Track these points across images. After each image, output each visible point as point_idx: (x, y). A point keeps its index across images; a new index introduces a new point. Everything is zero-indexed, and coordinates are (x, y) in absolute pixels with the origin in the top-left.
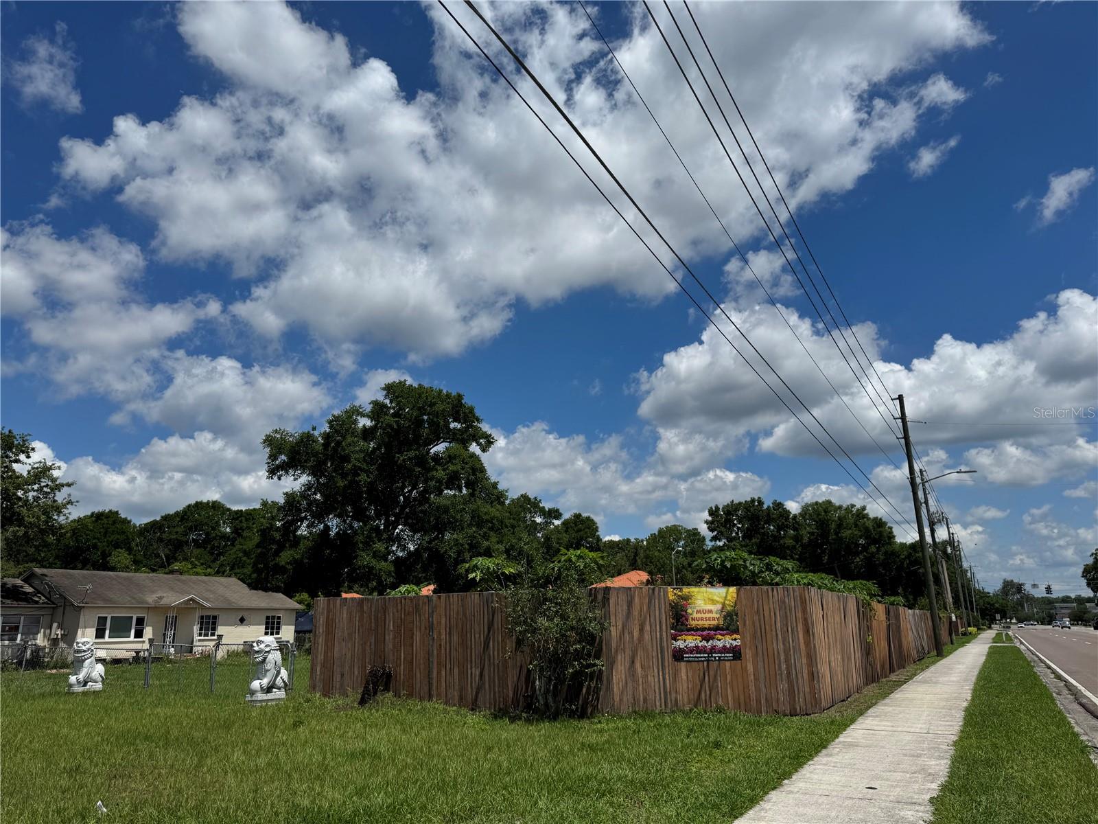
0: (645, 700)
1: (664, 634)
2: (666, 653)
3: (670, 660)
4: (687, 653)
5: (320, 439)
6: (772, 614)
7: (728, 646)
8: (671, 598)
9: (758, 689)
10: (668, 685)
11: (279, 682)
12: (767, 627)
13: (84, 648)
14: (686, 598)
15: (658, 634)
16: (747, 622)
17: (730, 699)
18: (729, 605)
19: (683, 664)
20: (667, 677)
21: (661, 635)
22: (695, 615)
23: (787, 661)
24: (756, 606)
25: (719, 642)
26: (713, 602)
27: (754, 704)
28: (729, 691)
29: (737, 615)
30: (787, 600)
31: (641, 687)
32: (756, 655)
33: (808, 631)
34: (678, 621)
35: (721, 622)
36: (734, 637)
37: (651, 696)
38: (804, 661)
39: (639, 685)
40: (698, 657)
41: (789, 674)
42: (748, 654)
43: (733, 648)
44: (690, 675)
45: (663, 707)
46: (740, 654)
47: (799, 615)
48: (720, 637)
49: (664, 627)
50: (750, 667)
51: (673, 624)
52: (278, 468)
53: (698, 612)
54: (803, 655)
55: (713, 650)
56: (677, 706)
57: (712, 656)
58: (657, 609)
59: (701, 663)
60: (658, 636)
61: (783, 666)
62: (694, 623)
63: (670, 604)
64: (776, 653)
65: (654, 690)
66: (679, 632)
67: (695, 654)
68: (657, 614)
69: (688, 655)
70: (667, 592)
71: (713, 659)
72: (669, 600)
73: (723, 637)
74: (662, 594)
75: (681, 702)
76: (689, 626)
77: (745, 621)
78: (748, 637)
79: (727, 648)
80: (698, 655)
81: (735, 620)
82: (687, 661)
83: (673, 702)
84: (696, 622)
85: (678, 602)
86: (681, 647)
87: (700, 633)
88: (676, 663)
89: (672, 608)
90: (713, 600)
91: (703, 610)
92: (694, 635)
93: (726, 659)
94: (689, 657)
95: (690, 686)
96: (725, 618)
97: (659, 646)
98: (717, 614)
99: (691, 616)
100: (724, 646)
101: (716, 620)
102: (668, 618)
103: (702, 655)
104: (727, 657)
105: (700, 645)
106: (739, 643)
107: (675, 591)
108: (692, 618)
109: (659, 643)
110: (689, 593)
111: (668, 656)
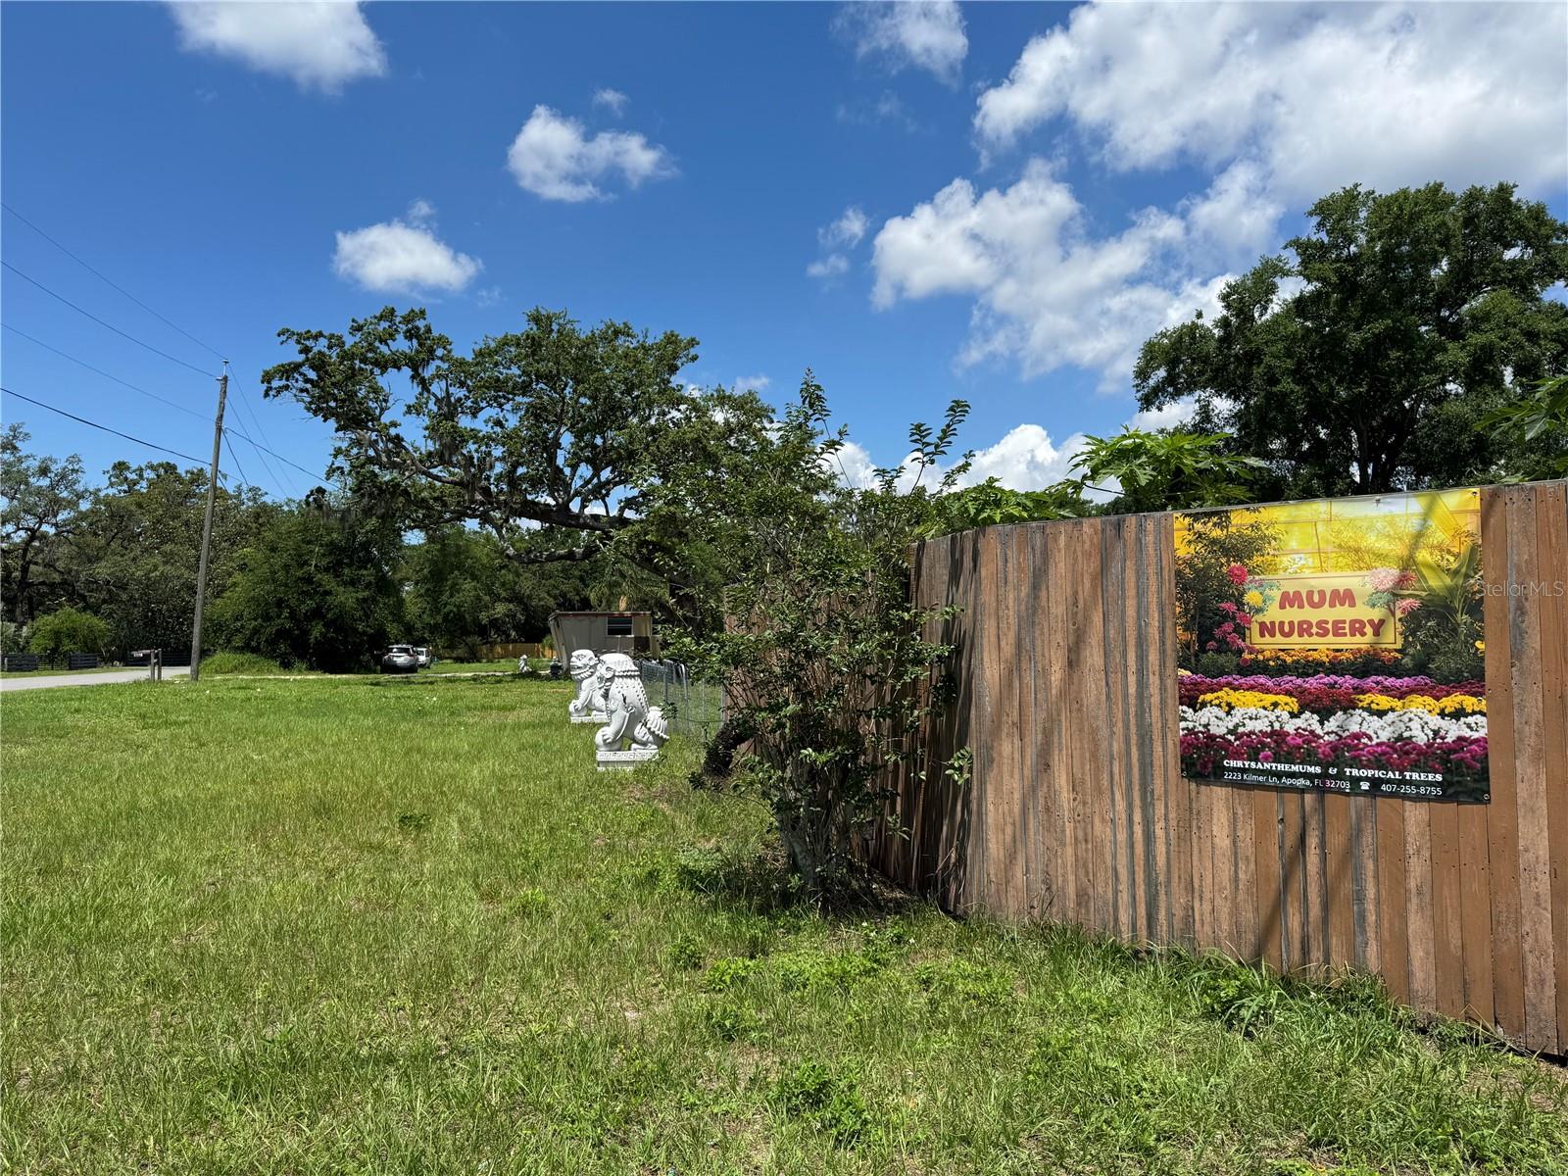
0: (1082, 897)
1: (1154, 681)
2: (1158, 748)
3: (1173, 773)
4: (1237, 756)
5: (1216, 331)
7: (1421, 739)
8: (1183, 551)
10: (1161, 860)
14: (1241, 550)
15: (1132, 679)
16: (1534, 642)
18: (1438, 569)
19: (1219, 793)
20: (1160, 833)
21: (1142, 685)
22: (1273, 614)
25: (1375, 722)
26: (1359, 556)
29: (1475, 608)
31: (1069, 850)
34: (1207, 634)
35: (1392, 639)
36: (1451, 702)
37: (1102, 888)
39: (1063, 844)
40: (1279, 775)
42: (1525, 782)
43: (1452, 749)
44: (1246, 833)
45: (1143, 932)
46: (1484, 775)
48: (1384, 701)
49: (1153, 657)
50: (1534, 838)
51: (1188, 645)
52: (1157, 391)
53: (1287, 600)
55: (1347, 750)
57: (1340, 776)
58: (1131, 592)
59: (1295, 797)
60: (1132, 690)
62: (1267, 645)
63: (1179, 574)
65: (1115, 870)
66: (1206, 673)
67: (1266, 759)
68: (1131, 612)
69: (1240, 764)
70: (1169, 534)
71: (1346, 786)
72: (1176, 560)
73: (1396, 703)
74: (1150, 539)
75: (1207, 928)
76: (1246, 656)
77: (1520, 634)
78: (1532, 704)
79: (1416, 747)
80: (1281, 767)
81: (1463, 629)
82: (1233, 784)
83: (1178, 924)
84: (1279, 638)
85: (1210, 566)
86: (1214, 730)
87: (1290, 681)
88: (1193, 786)
89: (1185, 589)
90: (1357, 551)
91: (1310, 594)
92: (1268, 691)
93: (1411, 790)
94: (1243, 770)
95: (1241, 876)
96: (1413, 622)
97: (1133, 721)
98: (1373, 606)
99: (1259, 618)
100: (1400, 738)
101: (1369, 630)
102: (1169, 624)
103: (1295, 768)
104: (1411, 783)
105: (1290, 727)
106: (1482, 733)
107: (1198, 526)
108: (1262, 625)
109: (1132, 710)
110: (1255, 527)
111: (1166, 757)
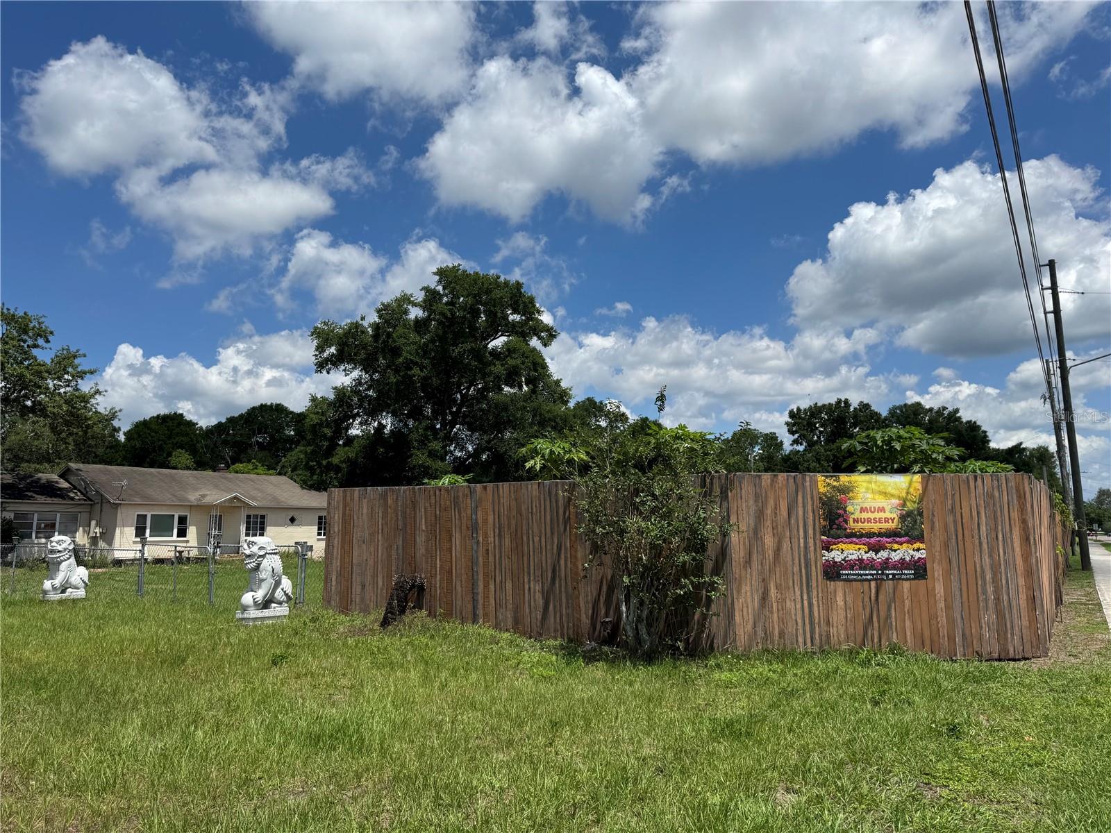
0: (782, 634)
1: (811, 542)
2: (813, 568)
3: (820, 578)
4: (846, 569)
5: (369, 329)
6: (975, 513)
7: (908, 559)
8: (822, 490)
9: (951, 621)
10: (816, 614)
11: (279, 594)
12: (966, 532)
13: (60, 548)
14: (846, 490)
15: (802, 541)
16: (937, 525)
17: (908, 634)
18: (911, 501)
19: (840, 584)
20: (815, 602)
21: (806, 543)
22: (858, 515)
23: (995, 580)
24: (950, 502)
25: (894, 554)
26: (886, 495)
27: (945, 642)
28: (908, 623)
29: (921, 514)
30: (997, 494)
31: (775, 615)
32: (948, 573)
33: (1028, 539)
34: (832, 522)
35: (897, 524)
36: (916, 546)
37: (790, 629)
38: (1022, 581)
39: (772, 613)
40: (861, 575)
41: (998, 599)
42: (936, 571)
43: (916, 562)
44: (850, 599)
45: (809, 644)
46: (925, 570)
47: (1015, 515)
48: (896, 546)
49: (811, 532)
50: (939, 589)
51: (825, 527)
52: (327, 360)
53: (862, 510)
54: (1019, 572)
55: (886, 564)
56: (829, 643)
57: (883, 574)
58: (801, 505)
59: (867, 583)
60: (802, 545)
61: (990, 589)
62: (858, 526)
63: (820, 498)
64: (978, 570)
65: (796, 620)
66: (833, 538)
67: (857, 570)
68: (801, 513)
69: (847, 572)
70: (816, 482)
71: (885, 577)
72: (819, 493)
73: (900, 547)
74: (808, 484)
75: (835, 638)
76: (848, 531)
77: (933, 523)
78: (938, 546)
79: (906, 562)
80: (862, 572)
81: (918, 521)
82: (844, 580)
83: (824, 638)
84: (860, 524)
85: (833, 496)
86: (836, 560)
87: (865, 540)
88: (828, 582)
89: (823, 505)
90: (885, 493)
91: (870, 508)
92: (857, 544)
93: (904, 577)
94: (848, 574)
95: (849, 615)
96: (903, 518)
97: (802, 557)
98: (891, 513)
99: (852, 516)
100: (901, 559)
101: (890, 521)
102: (817, 518)
103: (867, 572)
104: (904, 574)
105: (865, 557)
106: (924, 556)
107: (828, 480)
108: (854, 519)
109: (802, 553)
110: (850, 482)
111: (817, 572)
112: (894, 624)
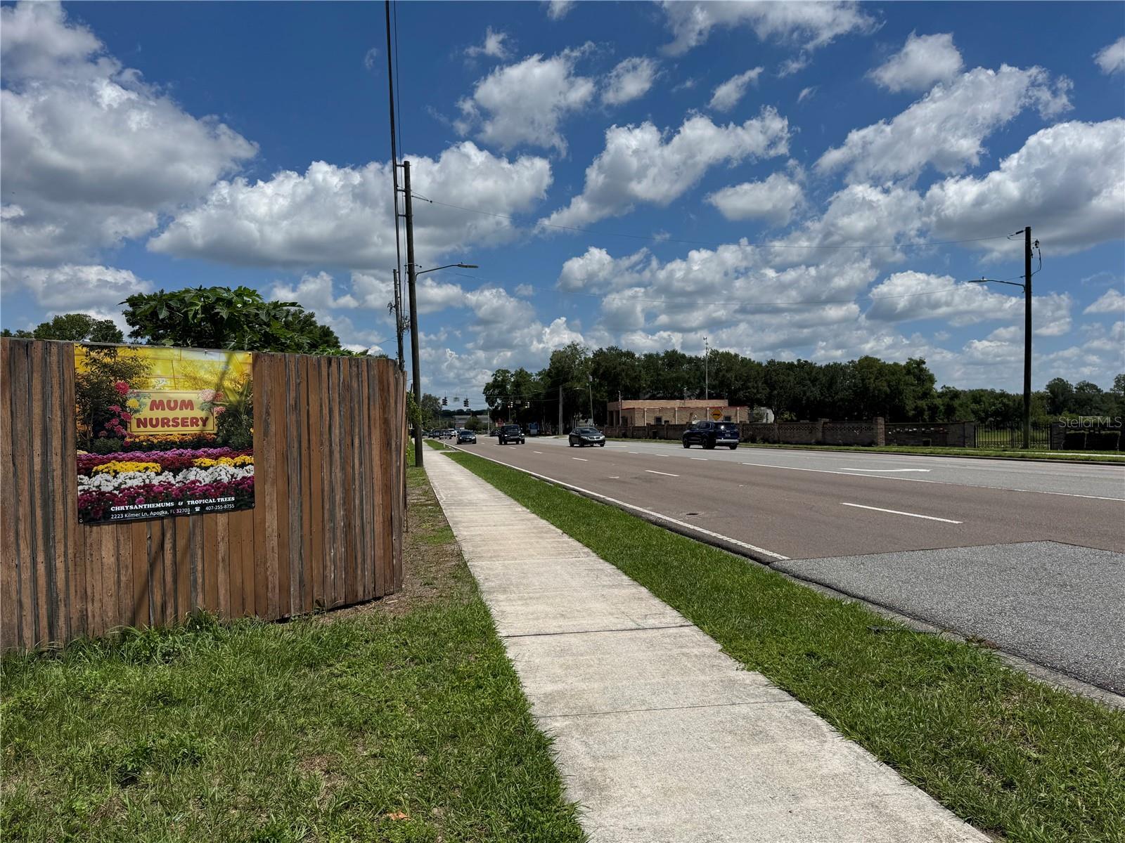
1: (56, 461)
2: (59, 507)
3: (71, 522)
4: (120, 503)
6: (326, 411)
7: (225, 479)
8: (81, 370)
9: (285, 565)
10: (60, 582)
12: (313, 437)
14: (127, 372)
15: (37, 459)
16: (273, 428)
17: (222, 591)
18: (233, 391)
19: (107, 529)
20: (60, 566)
21: (45, 463)
22: (146, 413)
23: (347, 501)
24: (293, 394)
25: (203, 473)
26: (196, 382)
27: (274, 596)
28: (221, 576)
29: (249, 412)
30: (355, 385)
32: (285, 496)
33: (389, 444)
34: (98, 426)
35: (211, 428)
36: (239, 460)
37: (8, 618)
38: (378, 499)
40: (148, 511)
41: (348, 526)
42: (268, 496)
43: (239, 484)
44: (126, 552)
45: (45, 638)
46: (252, 495)
47: (376, 413)
48: (208, 462)
49: (56, 443)
50: (272, 522)
51: (85, 434)
53: (155, 405)
54: (376, 488)
55: (189, 490)
56: (85, 630)
57: (185, 506)
58: (37, 396)
59: (158, 523)
60: (37, 467)
61: (340, 513)
62: (142, 433)
63: (78, 385)
64: (326, 488)
66: (99, 452)
67: (140, 503)
68: (37, 410)
69: (122, 508)
70: (71, 357)
71: (188, 511)
72: (76, 375)
73: (213, 462)
74: (54, 358)
75: (97, 619)
76: (128, 439)
77: (267, 425)
78: (272, 456)
79: (223, 485)
80: (150, 506)
81: (244, 422)
82: (119, 522)
83: (74, 623)
84: (149, 428)
85: (102, 382)
86: (104, 489)
87: (156, 453)
88: (88, 528)
89: (83, 396)
90: (195, 379)
91: (169, 402)
92: (142, 461)
93: (220, 507)
94: (124, 512)
95: (123, 578)
96: (222, 418)
97: (37, 489)
98: (203, 410)
99: (137, 416)
100: (216, 481)
101: (200, 423)
102: (70, 420)
103: (159, 505)
104: (220, 503)
105: (155, 482)
106: (252, 474)
107: (93, 354)
108: (139, 421)
109: (37, 483)
110: (134, 359)
111: (65, 513)
112: (200, 581)
